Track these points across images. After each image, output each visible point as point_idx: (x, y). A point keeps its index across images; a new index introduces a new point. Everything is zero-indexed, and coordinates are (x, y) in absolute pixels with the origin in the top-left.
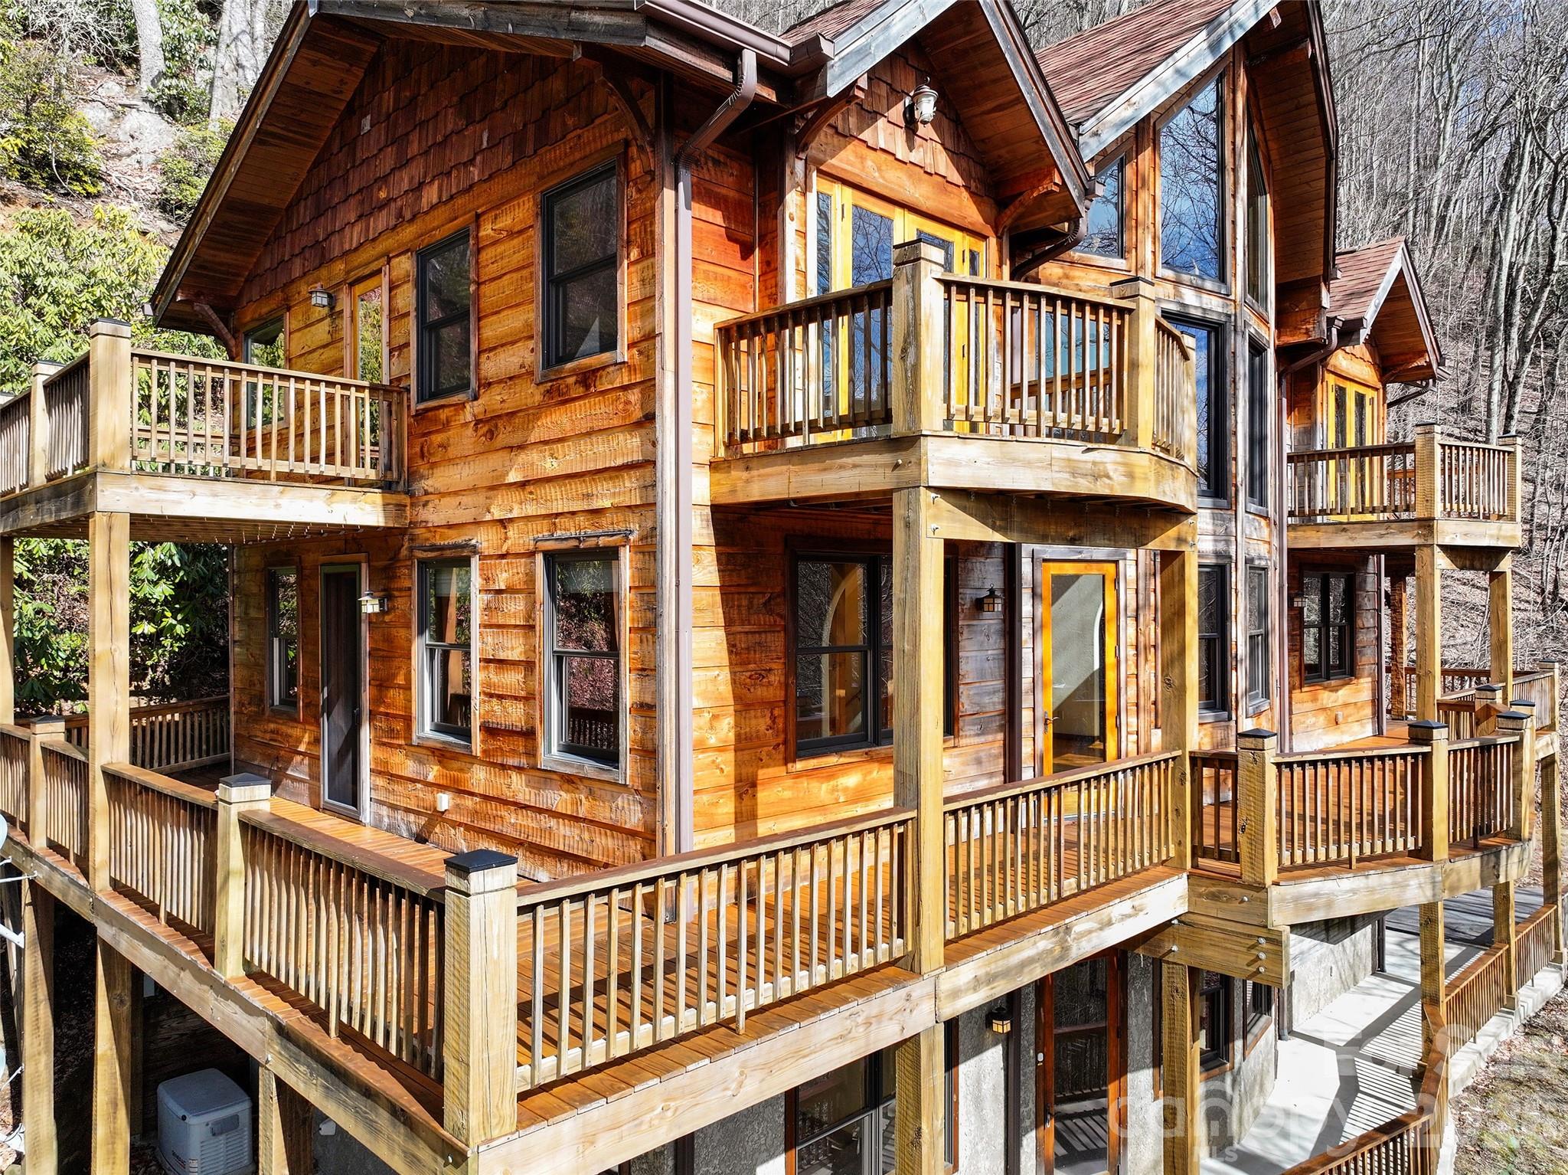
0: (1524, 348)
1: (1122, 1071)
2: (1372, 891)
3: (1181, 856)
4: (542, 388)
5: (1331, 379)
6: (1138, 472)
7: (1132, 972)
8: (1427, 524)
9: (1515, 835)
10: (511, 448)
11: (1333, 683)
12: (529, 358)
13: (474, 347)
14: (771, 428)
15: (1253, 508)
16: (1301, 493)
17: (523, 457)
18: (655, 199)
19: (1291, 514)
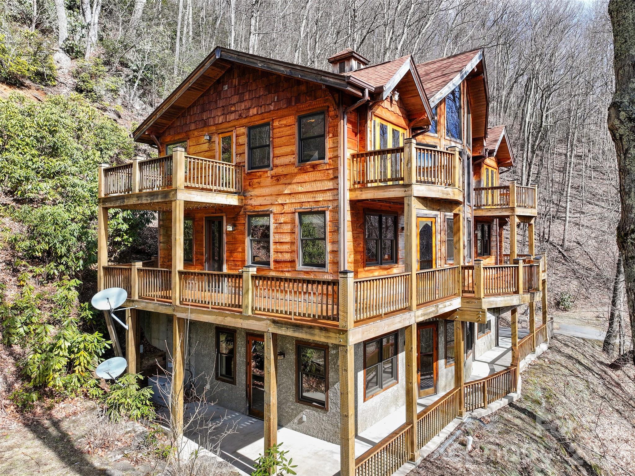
0: (533, 152)
1: (437, 359)
2: (505, 301)
3: (459, 293)
4: (297, 168)
5: (485, 166)
6: (456, 193)
7: (439, 332)
8: (513, 209)
9: (537, 290)
10: (286, 184)
11: (485, 257)
12: (293, 160)
13: (271, 156)
14: (363, 182)
15: (468, 204)
16: (477, 200)
17: (290, 186)
18: (338, 122)
19: (475, 206)
